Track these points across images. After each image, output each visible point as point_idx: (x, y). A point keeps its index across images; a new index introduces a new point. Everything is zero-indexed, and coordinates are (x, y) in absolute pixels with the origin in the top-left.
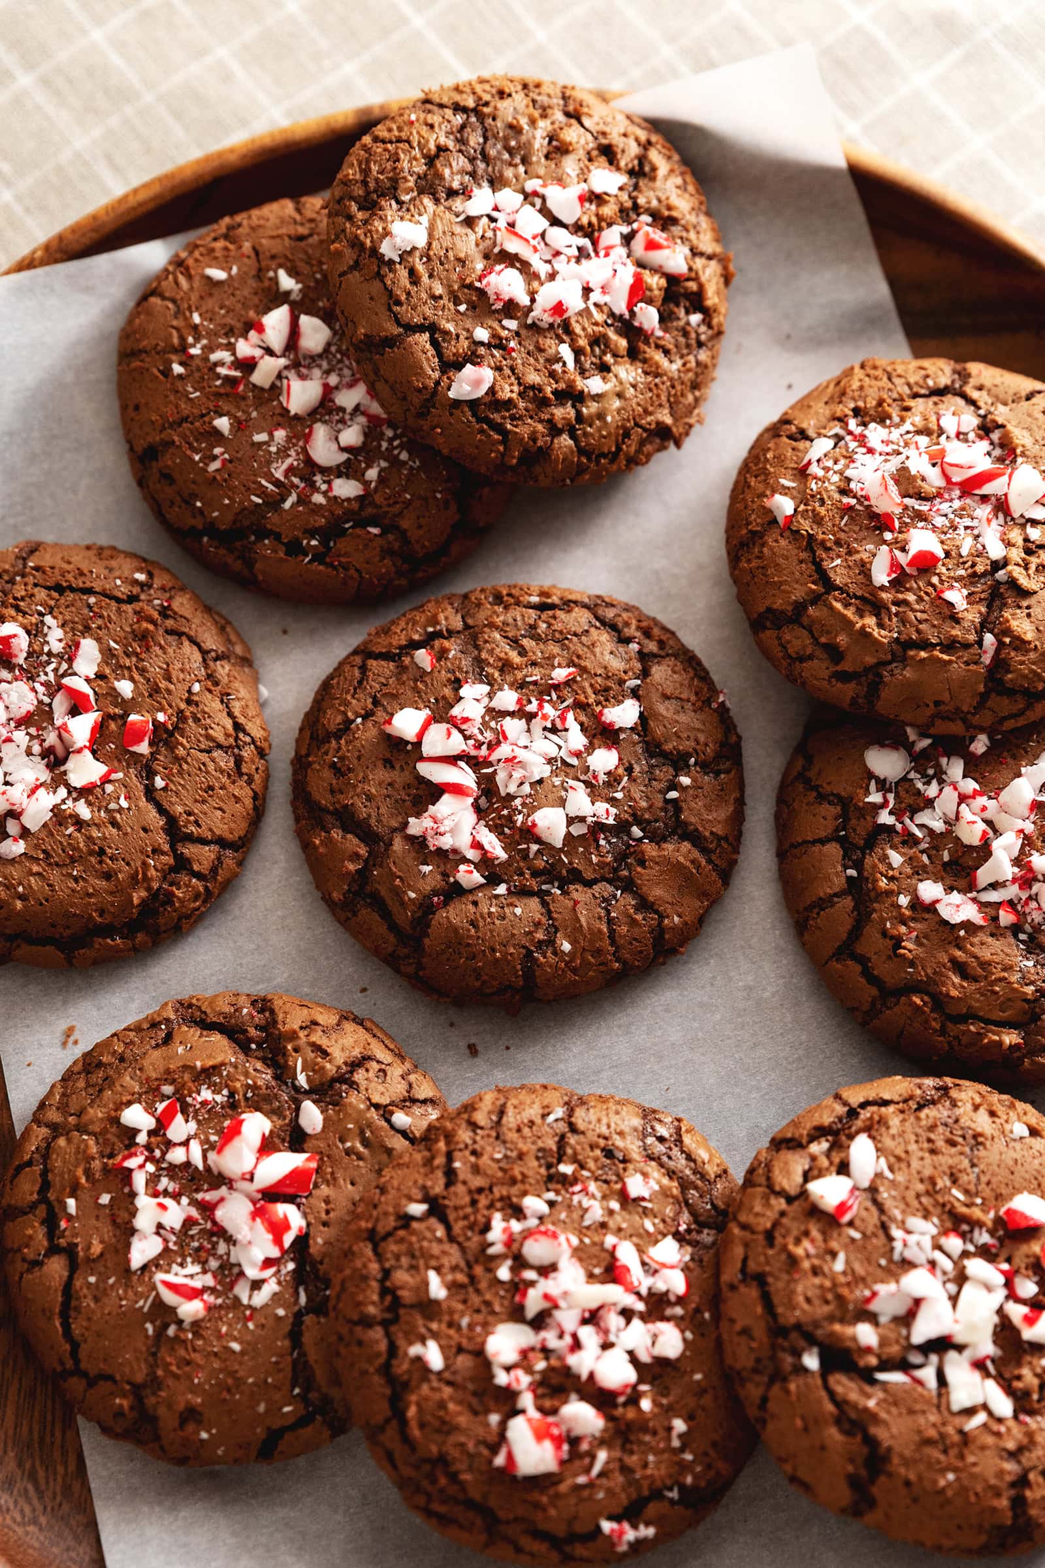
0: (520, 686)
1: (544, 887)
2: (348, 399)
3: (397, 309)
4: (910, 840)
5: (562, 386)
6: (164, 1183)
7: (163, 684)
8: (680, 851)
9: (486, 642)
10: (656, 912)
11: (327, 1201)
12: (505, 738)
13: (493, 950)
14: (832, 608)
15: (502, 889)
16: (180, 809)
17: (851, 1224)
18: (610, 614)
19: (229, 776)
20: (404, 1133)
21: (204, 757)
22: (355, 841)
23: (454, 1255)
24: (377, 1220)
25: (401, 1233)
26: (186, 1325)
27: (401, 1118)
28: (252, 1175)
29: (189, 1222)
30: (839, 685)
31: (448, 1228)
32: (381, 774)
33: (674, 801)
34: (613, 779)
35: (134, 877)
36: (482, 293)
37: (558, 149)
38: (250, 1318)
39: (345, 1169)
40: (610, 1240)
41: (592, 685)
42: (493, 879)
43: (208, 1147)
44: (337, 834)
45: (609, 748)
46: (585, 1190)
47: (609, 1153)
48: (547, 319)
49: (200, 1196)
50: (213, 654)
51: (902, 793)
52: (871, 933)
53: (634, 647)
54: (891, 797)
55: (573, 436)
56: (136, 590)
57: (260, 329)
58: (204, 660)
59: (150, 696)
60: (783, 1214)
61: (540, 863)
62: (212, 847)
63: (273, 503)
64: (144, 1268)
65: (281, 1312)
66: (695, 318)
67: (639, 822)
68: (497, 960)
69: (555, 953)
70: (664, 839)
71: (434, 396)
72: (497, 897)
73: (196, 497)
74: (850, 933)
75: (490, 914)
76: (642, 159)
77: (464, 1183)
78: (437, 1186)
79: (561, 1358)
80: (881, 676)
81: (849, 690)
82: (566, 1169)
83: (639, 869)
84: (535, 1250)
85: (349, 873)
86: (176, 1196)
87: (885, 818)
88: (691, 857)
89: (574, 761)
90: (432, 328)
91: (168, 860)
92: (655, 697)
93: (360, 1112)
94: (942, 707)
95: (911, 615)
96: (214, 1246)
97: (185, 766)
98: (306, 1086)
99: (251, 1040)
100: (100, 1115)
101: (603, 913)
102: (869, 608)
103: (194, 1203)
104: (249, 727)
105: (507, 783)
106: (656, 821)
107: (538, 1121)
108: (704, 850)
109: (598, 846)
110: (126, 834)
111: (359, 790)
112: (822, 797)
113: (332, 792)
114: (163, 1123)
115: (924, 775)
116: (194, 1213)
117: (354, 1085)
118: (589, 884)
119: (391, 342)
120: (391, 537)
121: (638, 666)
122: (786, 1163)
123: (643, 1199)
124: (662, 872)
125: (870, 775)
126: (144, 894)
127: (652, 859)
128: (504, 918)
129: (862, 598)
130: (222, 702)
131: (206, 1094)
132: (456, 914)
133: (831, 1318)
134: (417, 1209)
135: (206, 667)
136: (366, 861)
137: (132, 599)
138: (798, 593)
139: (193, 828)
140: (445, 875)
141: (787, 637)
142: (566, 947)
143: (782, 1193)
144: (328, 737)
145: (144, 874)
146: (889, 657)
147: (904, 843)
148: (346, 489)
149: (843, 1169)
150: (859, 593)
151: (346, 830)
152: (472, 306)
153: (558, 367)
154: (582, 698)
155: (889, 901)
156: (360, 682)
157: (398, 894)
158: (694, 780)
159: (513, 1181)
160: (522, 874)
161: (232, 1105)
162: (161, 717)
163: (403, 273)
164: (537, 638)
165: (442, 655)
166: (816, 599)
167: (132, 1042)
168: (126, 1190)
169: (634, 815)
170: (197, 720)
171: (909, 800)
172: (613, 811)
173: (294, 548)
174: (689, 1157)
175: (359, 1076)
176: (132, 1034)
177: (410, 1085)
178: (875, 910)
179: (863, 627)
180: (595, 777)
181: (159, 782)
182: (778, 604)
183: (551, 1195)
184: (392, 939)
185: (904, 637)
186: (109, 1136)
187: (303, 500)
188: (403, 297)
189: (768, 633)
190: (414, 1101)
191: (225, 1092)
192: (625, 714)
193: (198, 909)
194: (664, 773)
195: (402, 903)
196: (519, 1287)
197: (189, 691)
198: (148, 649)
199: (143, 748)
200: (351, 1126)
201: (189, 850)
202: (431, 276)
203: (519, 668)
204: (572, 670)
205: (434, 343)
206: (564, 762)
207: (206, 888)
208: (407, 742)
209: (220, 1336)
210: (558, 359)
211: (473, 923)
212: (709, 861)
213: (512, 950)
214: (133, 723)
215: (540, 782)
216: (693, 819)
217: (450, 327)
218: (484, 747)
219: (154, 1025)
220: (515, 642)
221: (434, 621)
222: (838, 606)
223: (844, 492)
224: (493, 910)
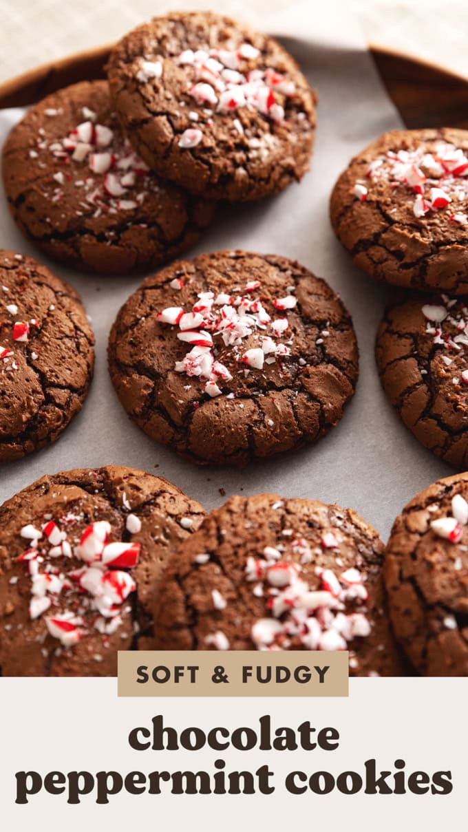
0: (231, 293)
1: (254, 393)
2: (124, 163)
3: (148, 105)
4: (453, 352)
5: (238, 141)
6: (49, 568)
7: (34, 306)
8: (329, 369)
9: (209, 274)
10: (319, 401)
11: (147, 570)
12: (225, 316)
13: (230, 427)
14: (394, 232)
15: (231, 396)
16: (47, 369)
17: (460, 543)
18: (273, 260)
19: (73, 352)
20: (188, 530)
21: (59, 342)
22: (147, 379)
23: (227, 583)
24: (179, 568)
25: (195, 573)
26: (67, 648)
27: (186, 521)
28: (101, 556)
29: (65, 589)
30: (405, 271)
31: (222, 568)
32: (158, 343)
33: (321, 345)
34: (286, 335)
35: (22, 406)
36: (192, 98)
37: (223, 38)
38: (107, 640)
39: (157, 551)
40: (318, 570)
41: (269, 291)
42: (225, 391)
43: (74, 544)
44: (136, 376)
45: (282, 319)
46: (300, 545)
47: (311, 524)
48: (227, 109)
49: (70, 574)
50: (60, 294)
51: (446, 328)
52: (441, 401)
53: (289, 273)
54: (440, 330)
55: (245, 168)
56: (16, 264)
57: (76, 132)
58: (56, 296)
59: (27, 313)
60: (419, 542)
61: (251, 380)
62: (66, 390)
63: (89, 214)
64: (40, 617)
65: (124, 635)
66: (301, 116)
67: (303, 355)
68: (232, 433)
69: (265, 427)
70: (318, 364)
71: (171, 147)
72: (229, 400)
73: (45, 216)
74: (428, 403)
75: (226, 409)
76: (266, 45)
77: (229, 542)
78: (213, 544)
79: (299, 638)
80: (426, 263)
81: (410, 272)
82: (287, 532)
83: (306, 379)
84: (276, 576)
85: (144, 396)
86: (57, 574)
87: (438, 340)
88: (334, 371)
89: (264, 327)
90: (168, 114)
91: (42, 397)
92: (304, 294)
93: (161, 519)
94: (462, 276)
95: (439, 230)
96: (81, 601)
97: (48, 347)
98: (129, 508)
99: (95, 488)
100: (9, 534)
101: (289, 404)
102: (415, 229)
103: (67, 577)
104: (82, 328)
105: (228, 340)
106: (313, 355)
107: (267, 507)
108: (341, 369)
109: (282, 370)
110: (17, 383)
111: (146, 352)
112: (401, 336)
113: (131, 356)
114: (46, 534)
115: (456, 319)
116: (68, 583)
117: (157, 505)
118: (279, 389)
119: (146, 121)
120: (153, 229)
121: (292, 281)
122: (415, 517)
123: (335, 547)
124: (319, 380)
125: (427, 320)
126: (28, 415)
127: (313, 373)
128: (234, 410)
129: (411, 225)
130: (67, 315)
131: (71, 516)
132: (207, 410)
133: (458, 596)
134: (203, 558)
135: (57, 299)
136: (153, 389)
137: (14, 267)
138: (375, 229)
139: (54, 379)
140: (199, 390)
141: (372, 252)
142: (271, 422)
143: (416, 532)
144: (127, 329)
145: (28, 404)
146: (430, 251)
147: (451, 353)
148: (127, 205)
149: (450, 514)
150: (409, 222)
151: (140, 374)
152: (187, 104)
153: (234, 132)
154: (265, 296)
155: (448, 383)
156: (142, 301)
157: (173, 403)
158: (331, 333)
159: (257, 540)
160: (242, 386)
161: (87, 521)
162: (33, 322)
163: (150, 88)
164: (236, 271)
165: (186, 281)
166: (385, 230)
167: (26, 497)
168: (26, 574)
169: (300, 352)
170: (53, 323)
171: (449, 331)
172: (289, 349)
173: (102, 238)
174: (357, 527)
175: (160, 500)
176: (25, 493)
177: (190, 506)
178: (440, 388)
179: (414, 237)
180: (277, 333)
181: (34, 356)
182: (365, 236)
183: (280, 547)
184: (171, 430)
185: (436, 240)
186: (15, 545)
187: (104, 212)
188: (151, 99)
189: (361, 254)
190: (193, 513)
191: (82, 514)
192: (289, 302)
193: (59, 426)
194: (315, 331)
195: (176, 408)
196: (267, 599)
197: (48, 309)
198: (24, 290)
199: (24, 338)
200: (157, 527)
201: (53, 391)
202: (165, 89)
203: (228, 285)
204: (257, 282)
205: (169, 121)
206: (258, 328)
207: (64, 414)
208: (171, 325)
209: (88, 652)
210: (234, 128)
211: (217, 414)
212: (344, 374)
213: (241, 426)
214: (18, 326)
215: (246, 338)
216: (333, 352)
217: (178, 113)
218: (214, 323)
219: (38, 487)
220: (225, 274)
221: (180, 268)
222: (399, 230)
223: (392, 180)
224: (227, 406)
